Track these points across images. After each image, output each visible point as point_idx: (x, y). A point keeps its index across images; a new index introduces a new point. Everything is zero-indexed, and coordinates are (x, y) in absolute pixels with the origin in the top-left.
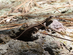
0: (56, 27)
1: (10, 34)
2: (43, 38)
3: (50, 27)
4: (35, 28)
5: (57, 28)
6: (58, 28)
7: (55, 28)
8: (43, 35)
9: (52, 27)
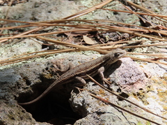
0: (128, 79)
1: (19, 88)
2: (99, 113)
3: (113, 79)
4: (79, 78)
5: (131, 82)
6: (134, 81)
7: (126, 82)
8: (97, 105)
9: (119, 81)
